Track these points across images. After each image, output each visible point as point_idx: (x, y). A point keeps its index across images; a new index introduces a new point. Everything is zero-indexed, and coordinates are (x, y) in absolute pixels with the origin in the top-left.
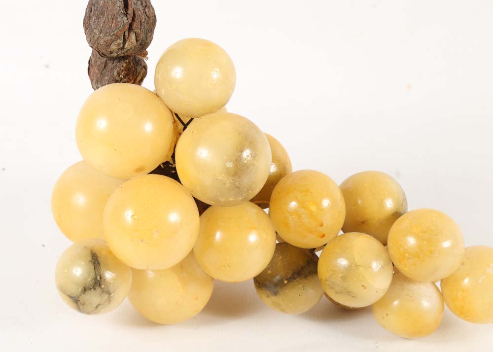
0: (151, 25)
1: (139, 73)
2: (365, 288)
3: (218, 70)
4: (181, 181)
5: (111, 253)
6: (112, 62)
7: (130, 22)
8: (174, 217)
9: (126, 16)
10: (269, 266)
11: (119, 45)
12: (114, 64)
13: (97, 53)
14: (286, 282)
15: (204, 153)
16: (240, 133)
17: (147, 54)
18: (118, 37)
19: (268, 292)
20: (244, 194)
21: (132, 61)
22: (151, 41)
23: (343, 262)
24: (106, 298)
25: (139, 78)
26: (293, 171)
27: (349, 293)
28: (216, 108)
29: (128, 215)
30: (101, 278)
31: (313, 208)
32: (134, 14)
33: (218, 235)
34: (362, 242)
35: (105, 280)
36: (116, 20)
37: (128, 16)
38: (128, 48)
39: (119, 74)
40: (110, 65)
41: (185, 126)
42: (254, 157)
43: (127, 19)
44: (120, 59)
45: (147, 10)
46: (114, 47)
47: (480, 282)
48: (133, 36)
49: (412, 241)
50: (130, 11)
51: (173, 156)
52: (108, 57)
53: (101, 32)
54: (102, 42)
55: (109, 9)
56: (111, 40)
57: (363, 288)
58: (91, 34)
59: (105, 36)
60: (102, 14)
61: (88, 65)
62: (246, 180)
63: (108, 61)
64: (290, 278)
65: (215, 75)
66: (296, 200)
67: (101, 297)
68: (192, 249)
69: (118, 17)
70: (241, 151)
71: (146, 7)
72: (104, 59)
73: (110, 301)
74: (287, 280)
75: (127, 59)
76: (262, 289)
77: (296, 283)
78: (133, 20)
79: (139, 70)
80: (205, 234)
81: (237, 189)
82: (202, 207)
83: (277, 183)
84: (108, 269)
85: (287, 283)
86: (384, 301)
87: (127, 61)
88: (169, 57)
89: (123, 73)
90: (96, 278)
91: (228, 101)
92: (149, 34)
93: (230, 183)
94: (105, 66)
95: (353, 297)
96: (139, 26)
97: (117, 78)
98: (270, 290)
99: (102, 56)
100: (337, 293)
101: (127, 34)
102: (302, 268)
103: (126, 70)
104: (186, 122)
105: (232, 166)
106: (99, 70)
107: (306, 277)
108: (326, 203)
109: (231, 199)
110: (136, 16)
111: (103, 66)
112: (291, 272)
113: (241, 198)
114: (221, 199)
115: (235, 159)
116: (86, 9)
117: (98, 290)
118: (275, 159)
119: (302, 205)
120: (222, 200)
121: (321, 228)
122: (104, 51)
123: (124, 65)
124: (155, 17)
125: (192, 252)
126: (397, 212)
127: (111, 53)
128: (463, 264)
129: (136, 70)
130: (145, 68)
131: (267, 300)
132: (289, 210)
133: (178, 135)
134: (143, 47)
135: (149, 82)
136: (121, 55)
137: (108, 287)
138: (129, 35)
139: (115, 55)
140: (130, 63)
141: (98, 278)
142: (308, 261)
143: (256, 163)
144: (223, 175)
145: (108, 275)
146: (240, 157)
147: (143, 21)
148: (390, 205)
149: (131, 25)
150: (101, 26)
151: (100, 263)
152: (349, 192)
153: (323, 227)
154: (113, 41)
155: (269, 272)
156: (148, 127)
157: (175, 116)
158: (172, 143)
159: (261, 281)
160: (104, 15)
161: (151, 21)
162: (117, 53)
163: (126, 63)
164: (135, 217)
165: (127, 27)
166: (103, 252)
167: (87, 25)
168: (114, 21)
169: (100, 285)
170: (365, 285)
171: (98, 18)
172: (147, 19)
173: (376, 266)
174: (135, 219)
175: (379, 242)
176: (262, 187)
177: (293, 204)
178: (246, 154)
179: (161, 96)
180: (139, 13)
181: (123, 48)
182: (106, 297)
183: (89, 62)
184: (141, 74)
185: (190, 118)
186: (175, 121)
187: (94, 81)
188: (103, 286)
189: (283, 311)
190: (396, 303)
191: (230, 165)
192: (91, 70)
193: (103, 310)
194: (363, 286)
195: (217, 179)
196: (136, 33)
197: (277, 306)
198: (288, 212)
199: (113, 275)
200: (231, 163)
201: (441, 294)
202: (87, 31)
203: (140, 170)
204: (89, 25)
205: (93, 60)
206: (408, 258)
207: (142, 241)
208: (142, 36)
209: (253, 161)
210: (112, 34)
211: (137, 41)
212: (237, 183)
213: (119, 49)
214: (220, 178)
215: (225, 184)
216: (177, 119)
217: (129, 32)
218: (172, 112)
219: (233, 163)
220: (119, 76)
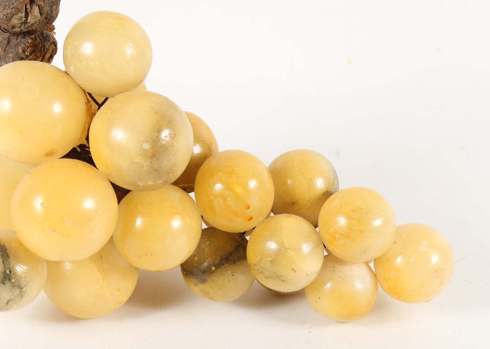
1: (48, 50)
2: (295, 271)
3: (131, 45)
4: (96, 164)
5: (21, 244)
6: (15, 38)
8: (89, 204)
10: (195, 253)
11: (20, 18)
12: (18, 40)
14: (213, 269)
15: (119, 135)
16: (157, 112)
17: (54, 29)
18: (18, 10)
19: (196, 280)
20: (163, 178)
21: (39, 37)
22: (57, 14)
23: (272, 246)
24: (17, 293)
25: (48, 56)
27: (278, 277)
29: (38, 203)
30: (10, 272)
31: (239, 190)
33: (139, 222)
34: (291, 224)
35: (15, 274)
38: (32, 23)
39: (24, 51)
40: (14, 41)
41: (100, 106)
42: (173, 138)
44: (24, 34)
46: (15, 21)
47: (412, 260)
48: (36, 10)
49: (342, 221)
51: (87, 139)
52: (10, 32)
54: (1, 16)
56: (11, 13)
57: (293, 272)
59: (4, 9)
62: (166, 163)
63: (11, 37)
64: (218, 264)
65: (129, 51)
66: (221, 181)
67: (12, 292)
68: (112, 236)
70: (159, 132)
72: (7, 35)
73: (22, 296)
74: (214, 266)
75: (33, 34)
76: (189, 277)
77: (223, 269)
79: (47, 47)
80: (125, 222)
81: (156, 171)
82: (121, 193)
83: (201, 165)
84: (19, 262)
85: (215, 270)
86: (317, 283)
87: (33, 36)
88: (78, 31)
89: (29, 50)
90: (5, 272)
92: (55, 7)
93: (149, 165)
94: (8, 42)
95: (283, 281)
97: (23, 56)
98: (197, 278)
99: (3, 31)
100: (266, 278)
101: (28, 7)
102: (231, 253)
103: (32, 47)
104: (100, 102)
105: (148, 148)
106: (2, 46)
107: (234, 262)
108: (253, 184)
109: (150, 183)
111: (6, 42)
112: (219, 259)
113: (161, 182)
114: (139, 183)
115: (152, 140)
117: (8, 284)
119: (228, 187)
120: (141, 184)
121: (248, 210)
122: (5, 26)
123: (30, 41)
125: (111, 239)
126: (328, 192)
127: (13, 27)
128: (395, 242)
129: (45, 46)
130: (55, 44)
131: (196, 288)
132: (214, 192)
133: (91, 115)
134: (48, 21)
135: (58, 60)
136: (25, 30)
137: (18, 280)
138: (31, 8)
139: (17, 30)
140: (36, 39)
141: (8, 272)
142: (237, 246)
143: (175, 144)
144: (140, 158)
145: (20, 269)
146: (158, 137)
148: (320, 184)
151: (9, 255)
152: (278, 173)
153: (250, 209)
154: (14, 15)
155: (196, 259)
156: (58, 108)
157: (88, 96)
158: (85, 125)
159: (189, 269)
162: (20, 27)
163: (32, 39)
164: (45, 205)
166: (12, 244)
169: (10, 279)
170: (295, 268)
173: (306, 248)
174: (45, 207)
175: (308, 223)
176: (184, 169)
177: (218, 186)
178: (165, 134)
179: (71, 74)
181: (26, 22)
182: (17, 291)
184: (50, 51)
185: (105, 98)
186: (89, 101)
188: (13, 280)
189: (212, 299)
190: (328, 285)
191: (147, 146)
193: (14, 306)
194: (292, 269)
195: (134, 162)
196: (39, 6)
197: (206, 294)
198: (213, 195)
199: (25, 268)
200: (148, 144)
201: (375, 275)
203: (50, 154)
206: (338, 239)
207: (54, 230)
208: (46, 9)
209: (172, 142)
210: (12, 6)
211: (41, 14)
212: (156, 166)
213: (21, 23)
214: (136, 161)
215: (143, 167)
216: (90, 99)
217: (31, 5)
218: (84, 92)
219: (150, 144)
220: (25, 53)
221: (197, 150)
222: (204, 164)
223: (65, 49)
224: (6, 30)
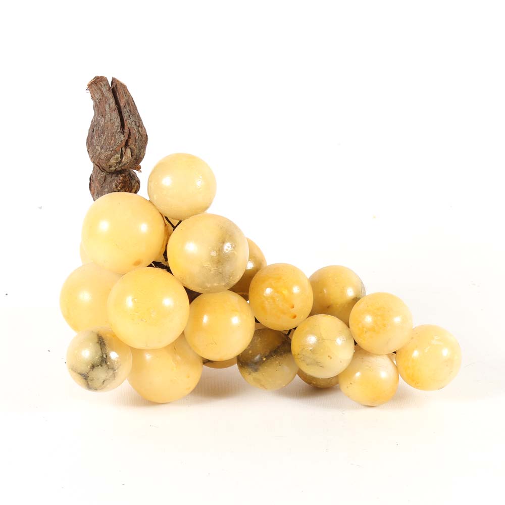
0: (144, 142)
1: (134, 186)
2: (331, 358)
3: (201, 177)
4: (172, 272)
5: (114, 336)
6: (111, 176)
7: (126, 139)
8: (168, 302)
9: (123, 134)
10: (249, 347)
11: (117, 159)
12: (113, 178)
13: (98, 168)
14: (264, 359)
15: (192, 248)
16: (221, 228)
17: (140, 168)
18: (116, 152)
19: (250, 370)
20: (226, 280)
21: (128, 175)
22: (144, 156)
23: (312, 340)
24: (111, 374)
25: (134, 190)
26: (268, 265)
27: (317, 364)
28: (200, 210)
29: (129, 302)
30: (106, 356)
31: (285, 292)
32: (130, 133)
33: (205, 319)
34: (326, 322)
35: (110, 357)
36: (115, 138)
37: (125, 134)
38: (125, 163)
39: (117, 187)
40: (109, 179)
41: (174, 228)
42: (234, 248)
43: (124, 137)
44: (118, 173)
45: (140, 129)
46: (113, 161)
47: (426, 351)
48: (129, 151)
49: (369, 319)
50: (126, 130)
51: (165, 254)
52: (107, 172)
53: (102, 148)
54: (103, 157)
55: (109, 128)
56: (110, 154)
57: (329, 358)
58: (93, 151)
59: (106, 151)
60: (103, 133)
61: (89, 181)
62: (228, 268)
63: (107, 176)
64: (268, 356)
65: (199, 183)
66: (271, 286)
67: (107, 373)
68: (183, 332)
69: (117, 135)
70: (223, 243)
71: (139, 126)
72: (104, 174)
73: (115, 377)
74: (265, 357)
75: (123, 173)
76: (244, 368)
77: (273, 360)
78: (129, 137)
79: (133, 184)
80: (195, 318)
81: (220, 274)
82: (192, 295)
83: (253, 277)
84: (113, 350)
85: (266, 360)
86: (347, 372)
87: (124, 175)
88: (160, 169)
89: (120, 185)
90: (103, 356)
91: (210, 204)
92: (142, 150)
93: (215, 269)
94: (105, 180)
95: (321, 367)
96: (134, 143)
97: (115, 190)
98: (251, 368)
99: (102, 171)
100: (307, 365)
101: (123, 149)
102: (278, 347)
103: (122, 183)
104: (175, 226)
105: (215, 255)
106: (99, 183)
107: (281, 355)
108: (296, 290)
109: (215, 284)
110: (131, 134)
111: (103, 180)
112: (269, 351)
113: (224, 284)
114: (207, 284)
115: (218, 249)
116: (89, 130)
117: (105, 366)
118: (252, 257)
119: (276, 290)
120: (209, 285)
121: (292, 309)
122: (104, 165)
123: (121, 178)
124: (147, 136)
125: (183, 333)
126: (356, 298)
127: (110, 167)
128: (412, 338)
129: (131, 184)
130: (138, 182)
131: (251, 377)
132: (265, 295)
133: (168, 235)
134: (137, 161)
135: (143, 192)
136: (119, 169)
137: (113, 364)
138: (125, 150)
139: (113, 169)
140: (126, 177)
141: (105, 356)
142: (283, 342)
143: (236, 253)
144: (208, 263)
145: (113, 355)
146: (222, 247)
147: (137, 138)
148: (350, 293)
149: (127, 142)
150: (102, 142)
151: (106, 344)
152: (317, 283)
153: (294, 308)
154: (112, 156)
155: (250, 352)
156: (144, 228)
157: (165, 219)
158: (163, 242)
159: (244, 361)
160: (104, 134)
161: (144, 139)
162: (115, 167)
163: (123, 176)
164: (136, 300)
165: (124, 143)
166: (108, 335)
167: (90, 143)
168: (113, 138)
169: (106, 363)
170: (332, 356)
171: (99, 137)
172: (140, 136)
173: (339, 341)
174: (135, 302)
175: (342, 322)
176: (242, 275)
177: (268, 291)
178: (227, 247)
179: (155, 203)
180: (134, 131)
181: (120, 162)
182: (111, 372)
183: (90, 178)
184: (135, 188)
185: (179, 221)
186: (166, 225)
187: (95, 195)
188: (108, 363)
189: (263, 386)
190: (358, 374)
191: (214, 254)
192: (93, 185)
193: (108, 386)
194: (329, 356)
195: (204, 267)
196: (131, 149)
197: (258, 381)
198: (264, 297)
199: (117, 356)
200: (215, 252)
201: (396, 367)
202: (90, 148)
203: (138, 263)
204: (92, 143)
205: (94, 176)
206: (366, 332)
207: (142, 320)
208: (136, 151)
209: (233, 251)
210: (111, 149)
211: (132, 156)
212: (220, 269)
213: (117, 163)
214: (205, 265)
215: (210, 270)
216: (166, 221)
217: (126, 148)
218: (163, 216)
219: (217, 252)
220: (117, 188)
221: (250, 266)
222: (256, 275)
223: (149, 181)
224: (103, 169)
